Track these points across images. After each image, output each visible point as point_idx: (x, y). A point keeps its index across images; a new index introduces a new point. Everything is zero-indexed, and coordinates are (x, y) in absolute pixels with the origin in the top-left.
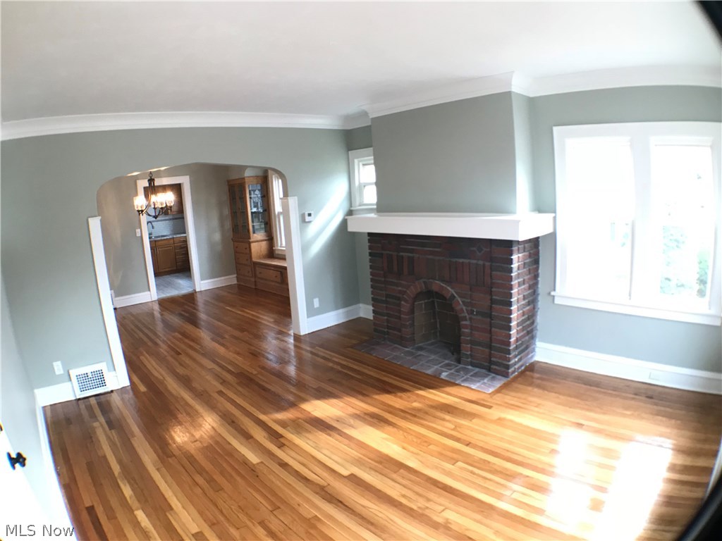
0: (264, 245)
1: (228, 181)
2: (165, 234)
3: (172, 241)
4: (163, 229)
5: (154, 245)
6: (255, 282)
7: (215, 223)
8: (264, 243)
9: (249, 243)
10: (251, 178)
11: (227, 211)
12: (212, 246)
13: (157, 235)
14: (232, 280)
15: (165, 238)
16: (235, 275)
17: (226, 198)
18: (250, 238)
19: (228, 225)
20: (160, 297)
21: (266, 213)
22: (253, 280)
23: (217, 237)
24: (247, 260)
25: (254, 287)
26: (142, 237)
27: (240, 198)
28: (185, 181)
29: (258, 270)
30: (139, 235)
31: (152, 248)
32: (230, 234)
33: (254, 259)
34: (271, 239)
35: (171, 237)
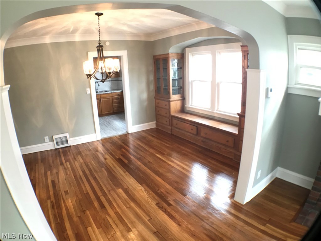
0: (179, 103)
1: (154, 56)
2: (106, 90)
3: (111, 95)
4: (106, 87)
5: (99, 97)
6: (172, 129)
7: (144, 85)
8: (179, 102)
9: (169, 102)
10: (173, 54)
11: (152, 78)
12: (141, 102)
13: (101, 90)
14: (152, 125)
15: (107, 93)
16: (155, 122)
17: (151, 68)
18: (170, 98)
19: (152, 87)
20: (103, 137)
21: (181, 80)
22: (170, 128)
23: (145, 96)
24: (166, 113)
25: (170, 133)
26: (91, 94)
27: (164, 69)
28: (124, 54)
29: (175, 122)
30: (88, 92)
31: (97, 99)
32: (153, 94)
33: (172, 114)
34: (183, 99)
35: (110, 92)
